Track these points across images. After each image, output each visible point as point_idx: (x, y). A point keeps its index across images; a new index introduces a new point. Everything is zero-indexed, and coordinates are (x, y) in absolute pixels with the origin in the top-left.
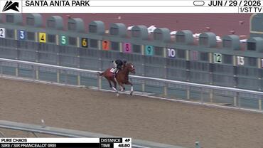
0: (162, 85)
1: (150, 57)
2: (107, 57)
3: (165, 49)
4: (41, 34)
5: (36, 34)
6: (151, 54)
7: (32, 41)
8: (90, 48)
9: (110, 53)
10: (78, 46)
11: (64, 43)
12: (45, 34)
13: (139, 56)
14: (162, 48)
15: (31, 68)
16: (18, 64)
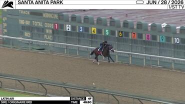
0: (171, 61)
1: (163, 44)
2: (135, 43)
3: (173, 39)
4: (93, 29)
5: (90, 28)
6: (164, 41)
7: (87, 33)
8: (124, 37)
9: (137, 40)
10: (117, 36)
11: (107, 34)
12: (95, 29)
13: (156, 42)
14: (171, 37)
15: (86, 50)
16: (79, 47)
